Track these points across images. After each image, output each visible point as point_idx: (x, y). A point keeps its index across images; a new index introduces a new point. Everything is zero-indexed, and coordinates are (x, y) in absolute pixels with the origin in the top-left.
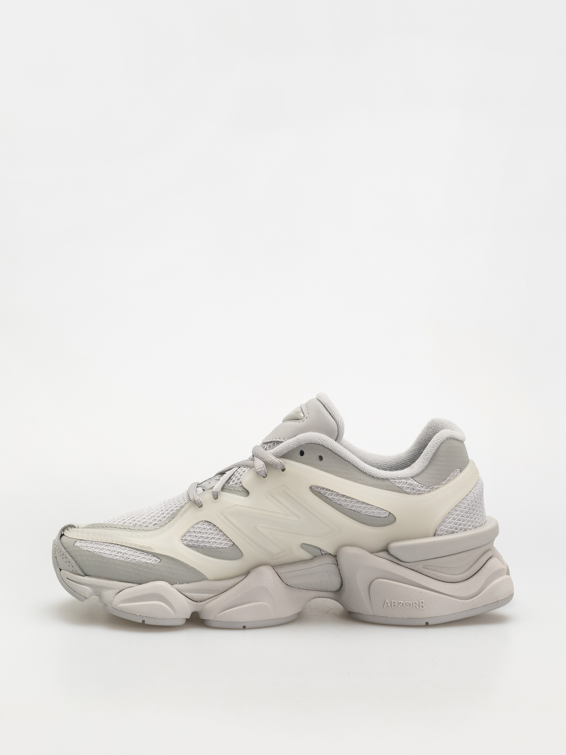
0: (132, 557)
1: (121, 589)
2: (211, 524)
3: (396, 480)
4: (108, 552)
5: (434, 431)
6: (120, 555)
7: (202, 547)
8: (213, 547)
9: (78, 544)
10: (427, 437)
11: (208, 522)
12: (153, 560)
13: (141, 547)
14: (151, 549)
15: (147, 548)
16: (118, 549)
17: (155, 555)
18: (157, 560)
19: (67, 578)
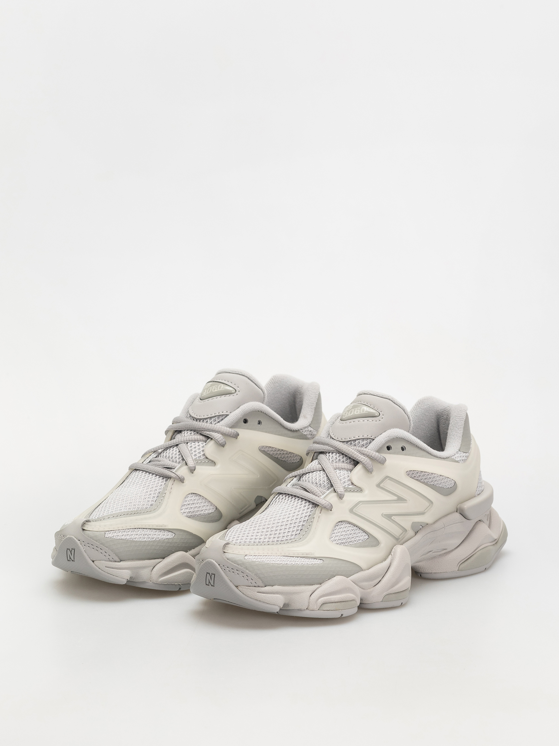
0: (155, 536)
1: (154, 566)
2: (197, 495)
3: (303, 430)
4: (137, 536)
5: (280, 385)
6: (146, 536)
7: (198, 516)
8: (205, 514)
9: (108, 535)
10: (275, 391)
11: (194, 493)
12: (170, 535)
13: (157, 526)
14: (165, 526)
15: (162, 526)
16: (140, 532)
17: (169, 530)
18: (173, 534)
19: (106, 567)
